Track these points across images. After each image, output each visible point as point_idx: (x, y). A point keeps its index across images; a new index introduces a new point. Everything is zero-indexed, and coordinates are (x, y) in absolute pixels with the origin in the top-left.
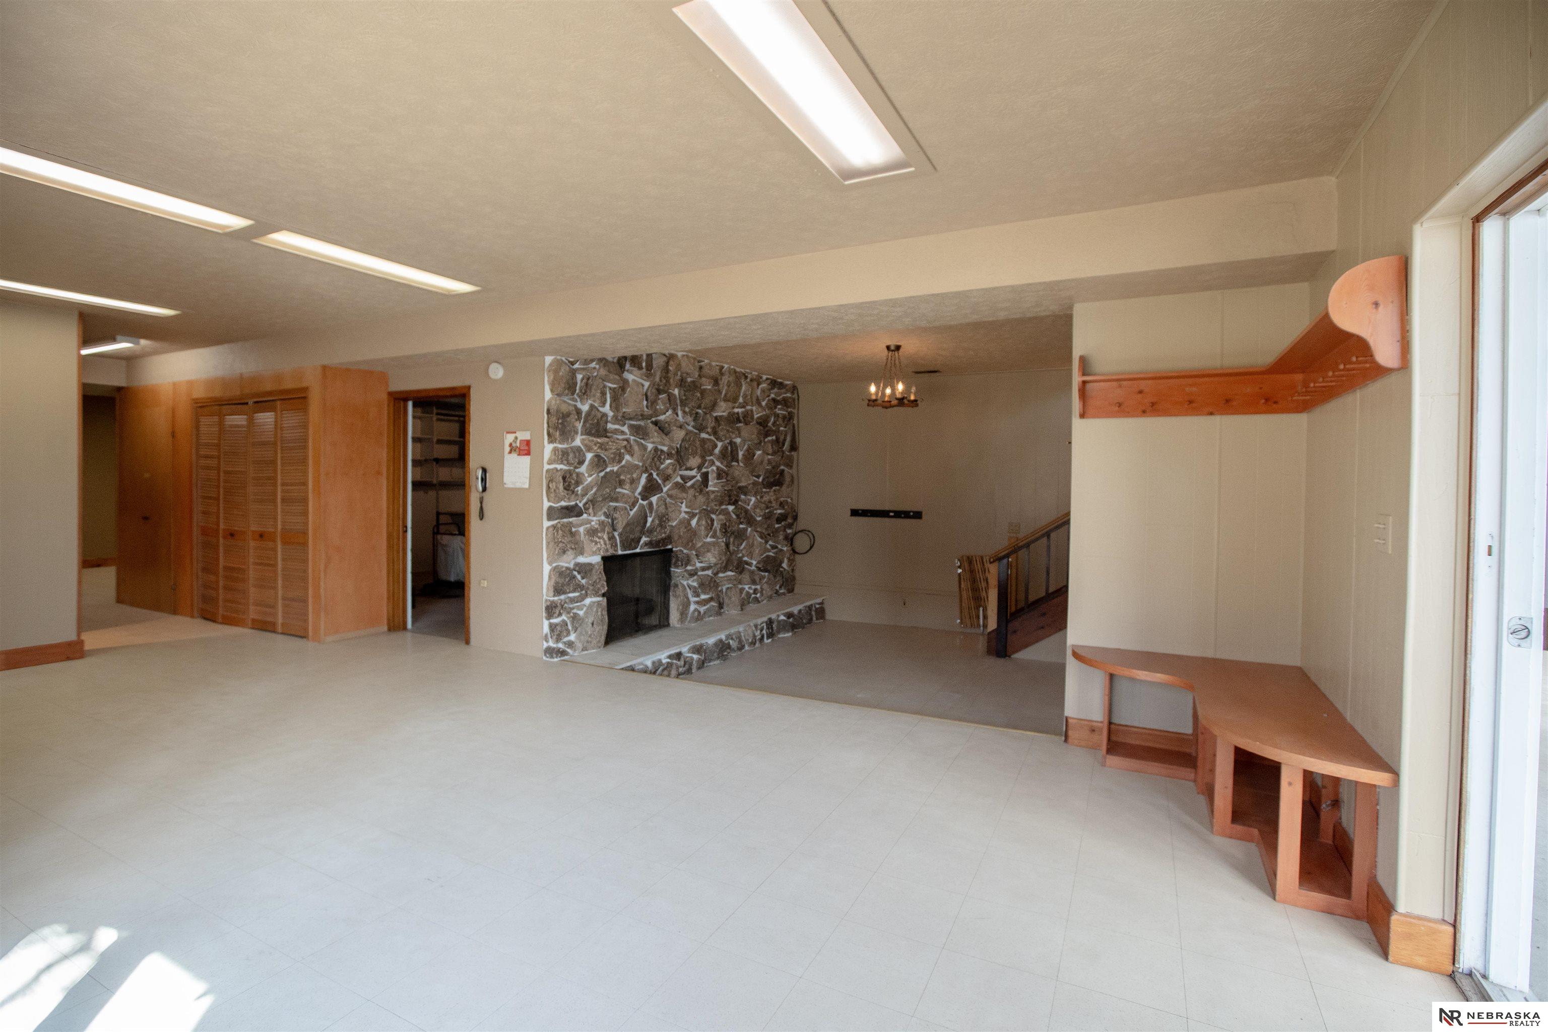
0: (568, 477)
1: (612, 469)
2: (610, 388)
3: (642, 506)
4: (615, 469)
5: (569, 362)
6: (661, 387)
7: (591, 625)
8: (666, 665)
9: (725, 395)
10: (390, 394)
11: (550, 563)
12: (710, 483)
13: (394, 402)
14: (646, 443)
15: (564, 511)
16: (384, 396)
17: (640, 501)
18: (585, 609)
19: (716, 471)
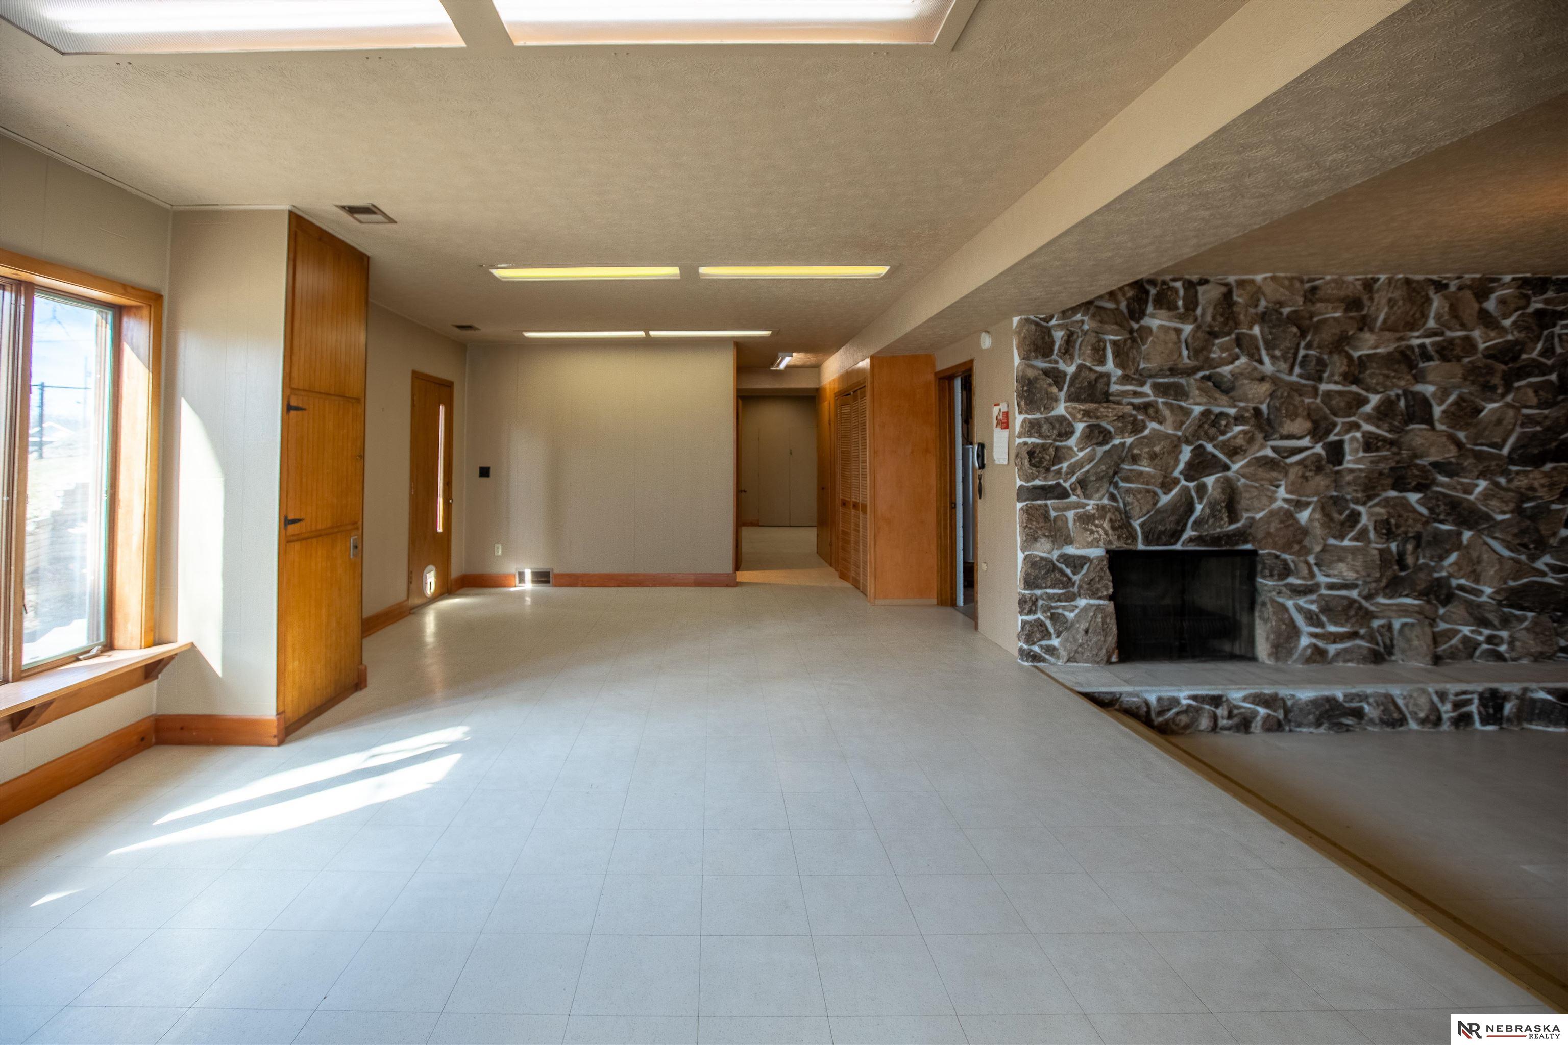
0: (1037, 452)
1: (1123, 441)
2: (1110, 341)
3: (1186, 490)
4: (1129, 441)
5: (1041, 319)
6: (1216, 329)
7: (1083, 633)
8: (1185, 708)
9: (1385, 321)
10: (936, 374)
11: (1023, 550)
12: (1348, 457)
13: (939, 381)
14: (1189, 406)
15: (1038, 491)
16: (931, 377)
17: (1183, 482)
18: (1077, 611)
19: (1361, 440)
